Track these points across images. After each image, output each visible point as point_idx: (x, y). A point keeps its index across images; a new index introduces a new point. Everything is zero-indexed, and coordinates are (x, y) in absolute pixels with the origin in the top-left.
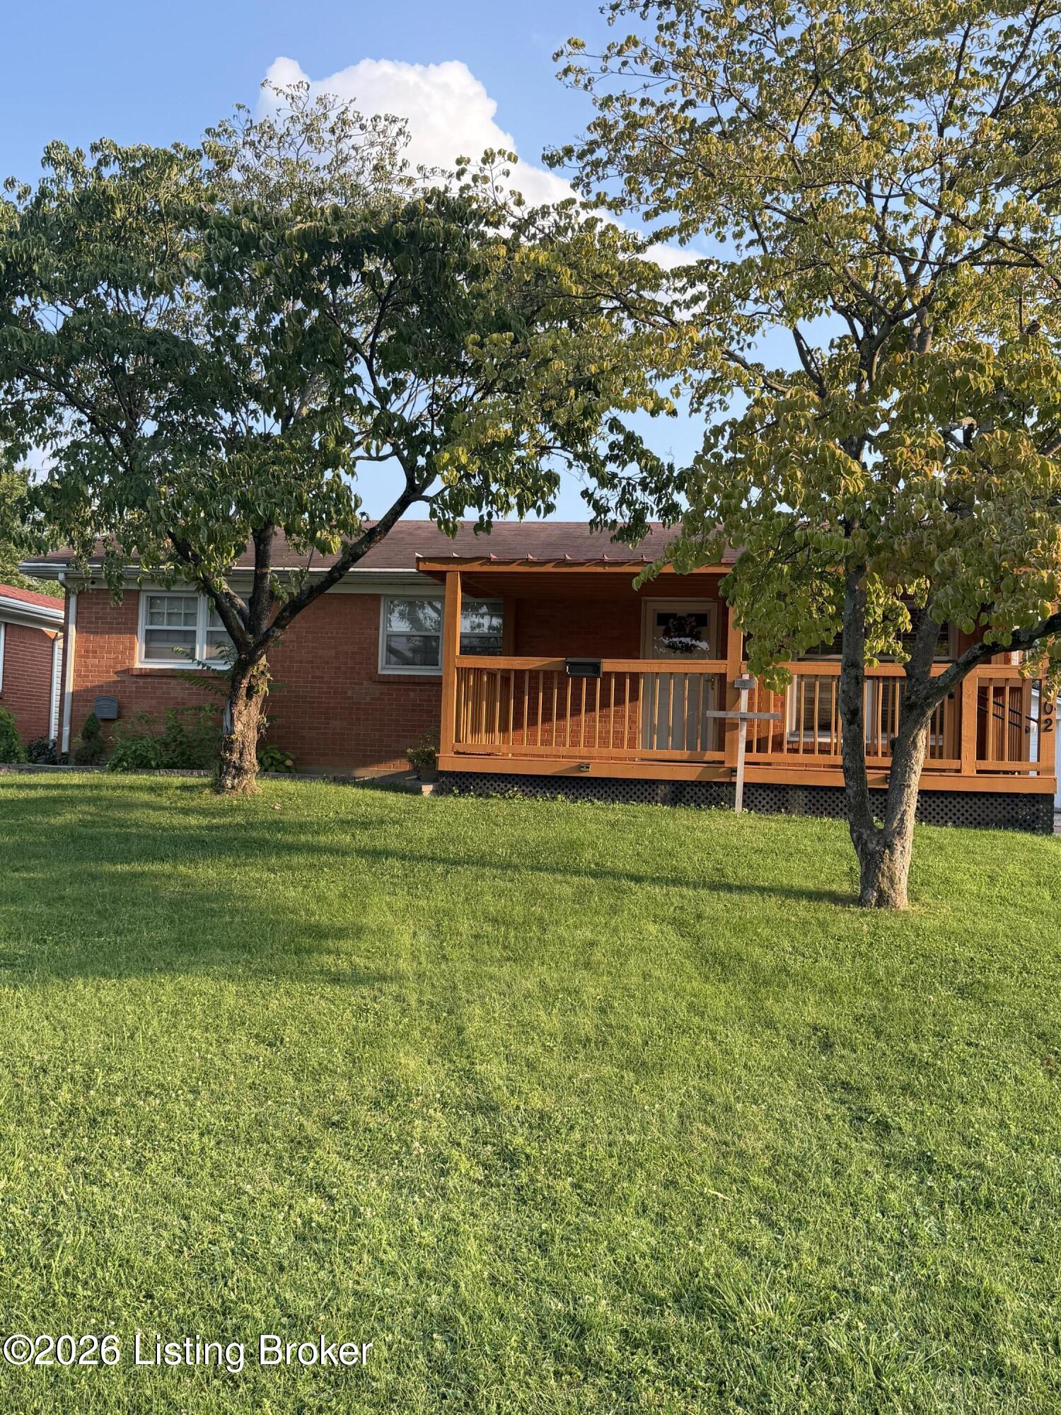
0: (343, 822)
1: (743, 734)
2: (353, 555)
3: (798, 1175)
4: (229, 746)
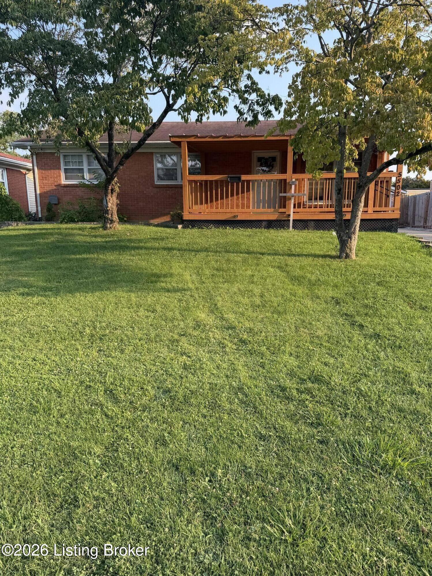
0: (153, 239)
1: (293, 201)
2: (148, 134)
3: (337, 342)
4: (107, 212)
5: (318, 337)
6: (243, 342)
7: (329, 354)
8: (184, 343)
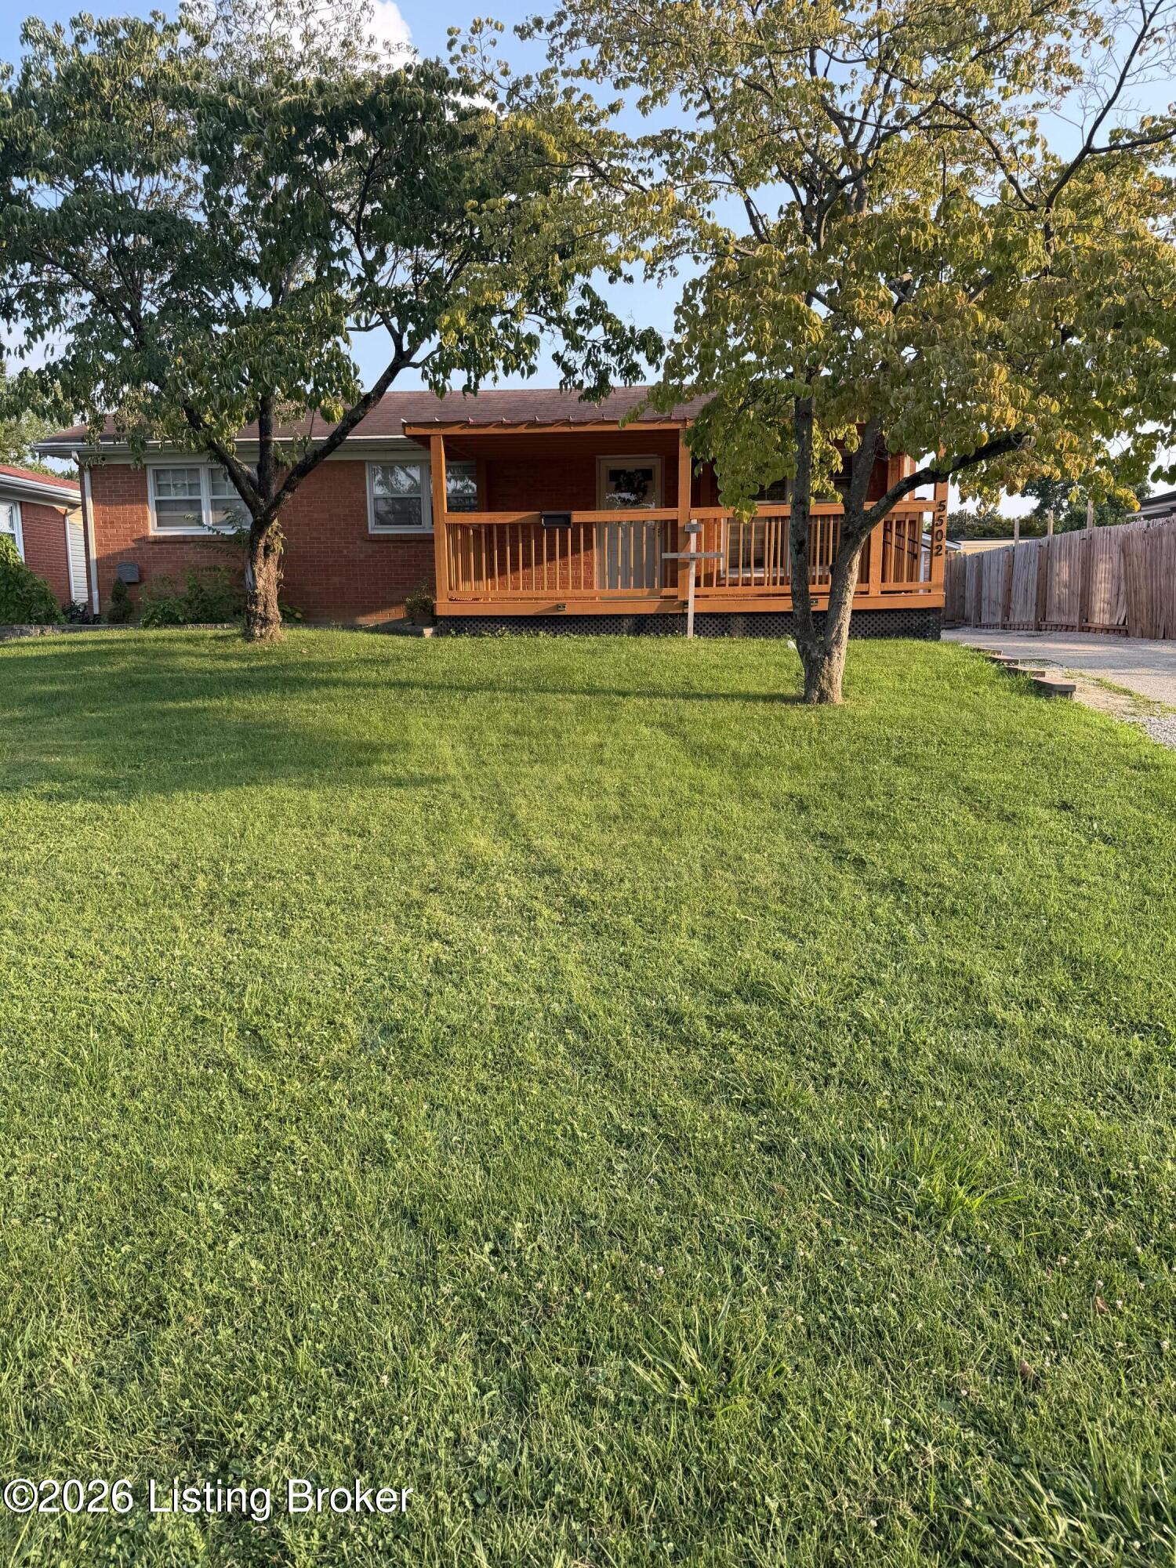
0: (365, 661)
1: (693, 570)
2: (350, 421)
3: (803, 901)
4: (254, 600)
5: (756, 890)
6: (579, 904)
7: (783, 931)
8: (436, 909)
